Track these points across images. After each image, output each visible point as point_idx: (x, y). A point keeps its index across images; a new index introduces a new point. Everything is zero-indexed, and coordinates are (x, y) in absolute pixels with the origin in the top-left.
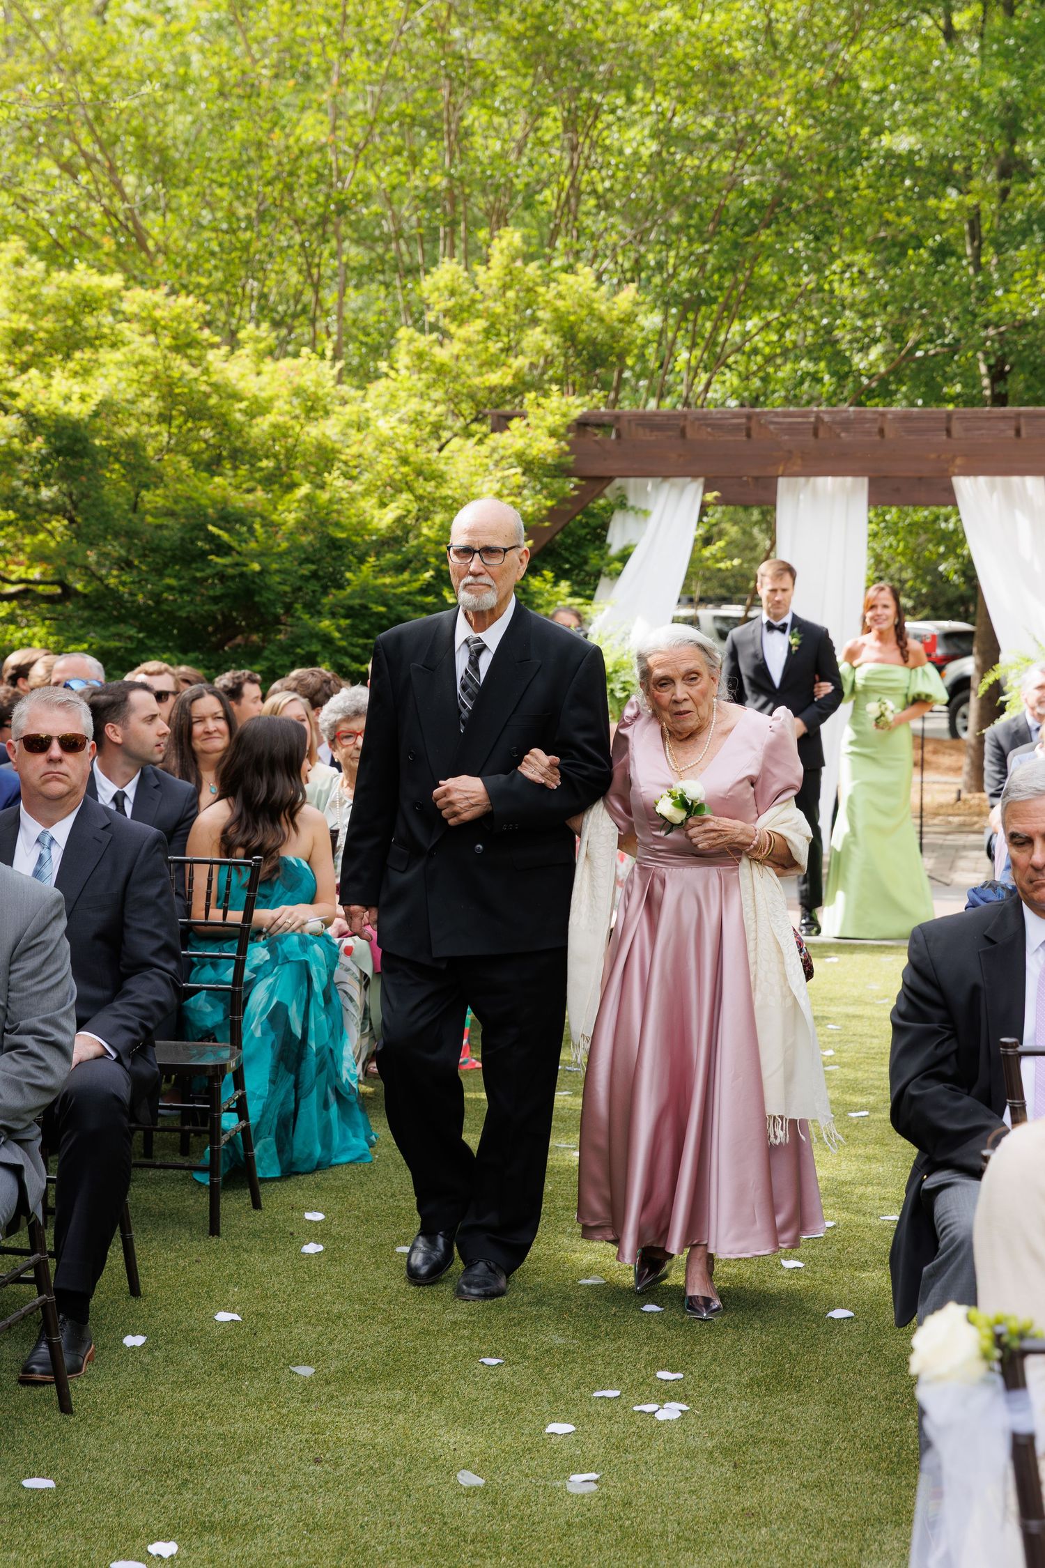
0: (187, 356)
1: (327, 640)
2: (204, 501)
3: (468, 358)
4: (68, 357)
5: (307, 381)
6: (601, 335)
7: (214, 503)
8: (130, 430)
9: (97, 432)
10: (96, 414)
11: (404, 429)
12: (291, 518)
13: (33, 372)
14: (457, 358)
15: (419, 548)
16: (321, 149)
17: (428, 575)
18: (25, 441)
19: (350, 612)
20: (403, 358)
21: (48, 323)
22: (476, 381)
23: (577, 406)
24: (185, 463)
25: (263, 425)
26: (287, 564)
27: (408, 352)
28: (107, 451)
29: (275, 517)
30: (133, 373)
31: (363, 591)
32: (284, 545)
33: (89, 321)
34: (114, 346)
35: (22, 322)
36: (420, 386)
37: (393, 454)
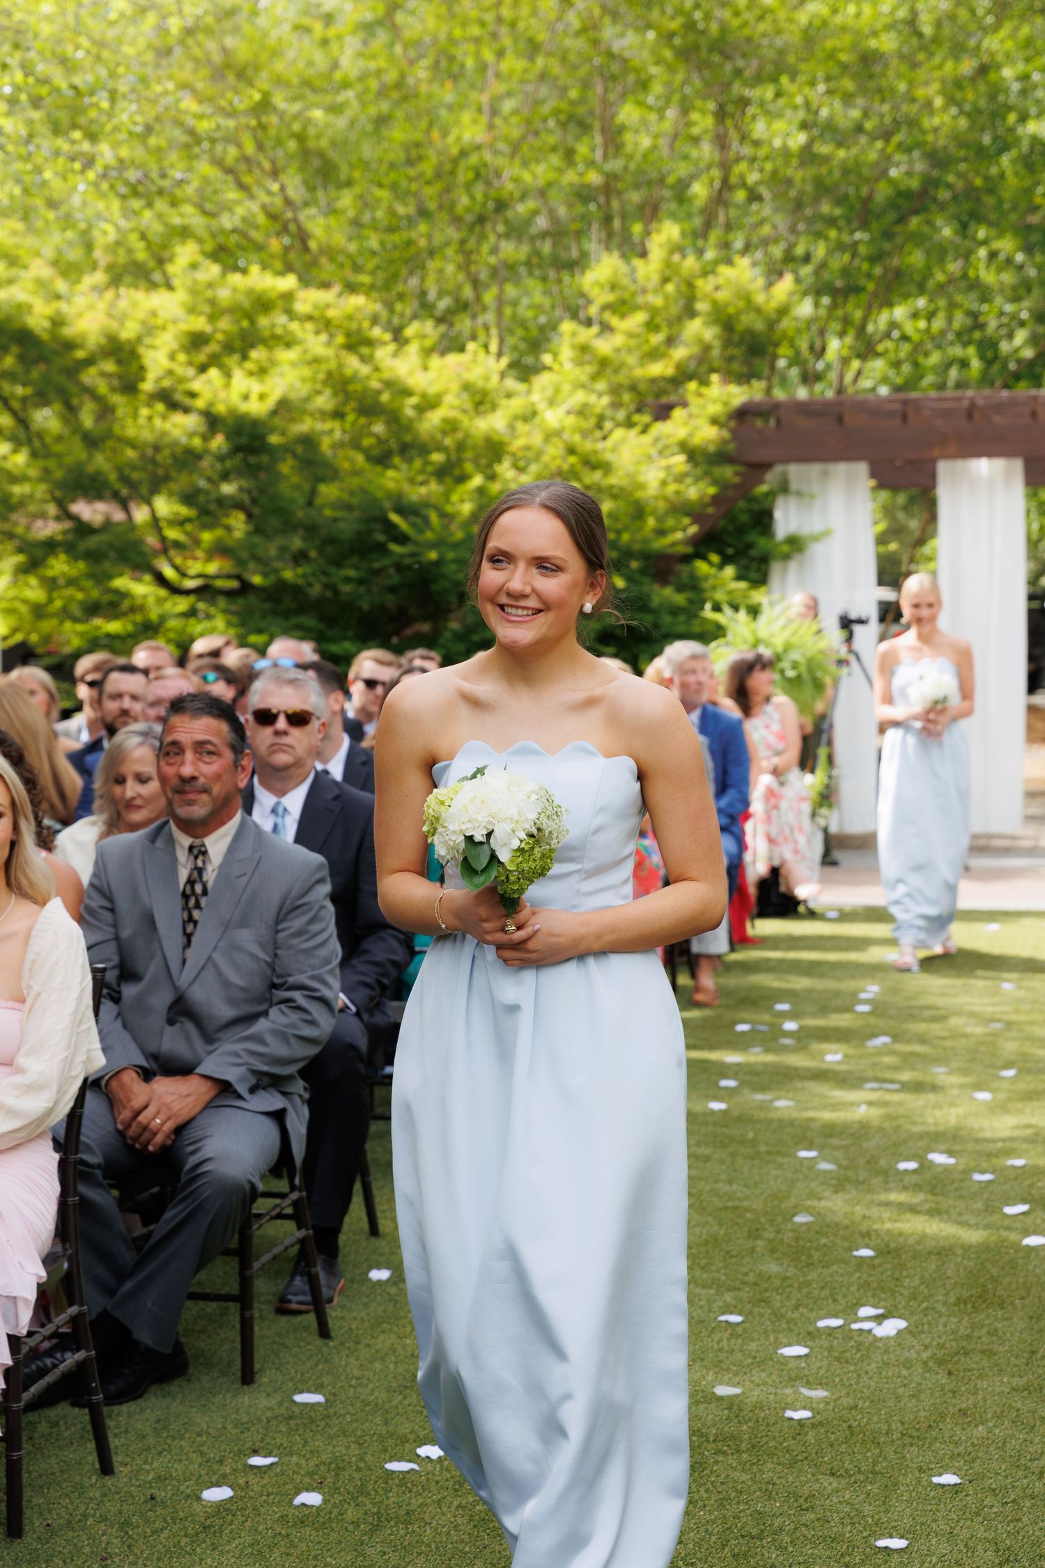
0: (359, 354)
2: (380, 494)
3: (631, 350)
4: (245, 357)
5: (475, 375)
6: (759, 326)
7: (389, 495)
8: (305, 427)
9: (273, 430)
10: (274, 413)
11: (571, 420)
12: (463, 509)
13: (213, 373)
14: (618, 350)
16: (477, 148)
18: (206, 439)
20: (566, 353)
21: (225, 324)
22: (639, 373)
23: (738, 395)
24: (360, 459)
25: (431, 421)
26: (461, 553)
27: (572, 346)
28: (283, 447)
29: (449, 509)
30: (306, 372)
32: (460, 535)
33: (263, 321)
34: (287, 345)
35: (200, 324)
36: (584, 378)
37: (560, 445)
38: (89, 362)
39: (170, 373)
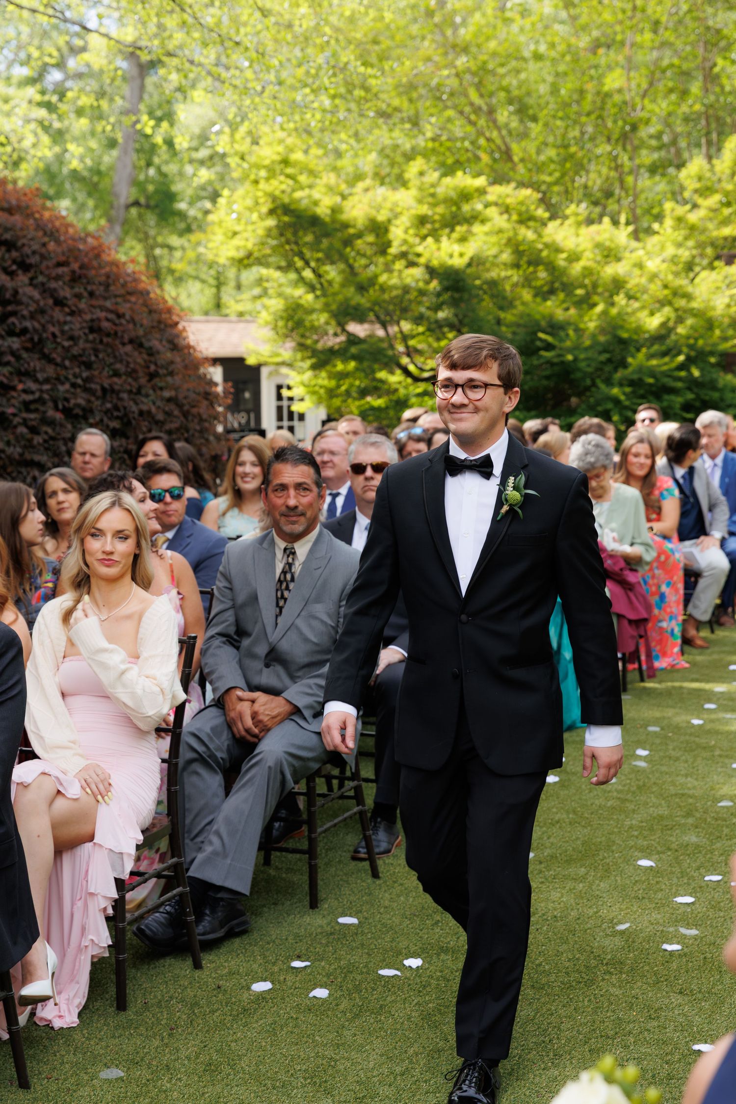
0: (528, 227)
1: (616, 401)
2: (538, 317)
3: (711, 219)
4: (453, 230)
5: (605, 239)
7: (544, 317)
8: (493, 274)
9: (470, 276)
10: (469, 265)
11: (666, 266)
12: (592, 325)
13: (430, 240)
14: (702, 219)
15: (676, 342)
16: (620, 91)
17: (681, 358)
18: (427, 283)
19: (632, 383)
20: (668, 222)
21: (440, 209)
22: (715, 234)
24: (527, 295)
25: (577, 268)
26: (590, 354)
27: (672, 218)
28: (480, 288)
29: (582, 326)
30: (494, 239)
31: (640, 369)
32: (588, 343)
33: (466, 208)
34: (483, 222)
35: (424, 210)
36: (680, 238)
37: (659, 283)
38: (359, 235)
39: (405, 242)
